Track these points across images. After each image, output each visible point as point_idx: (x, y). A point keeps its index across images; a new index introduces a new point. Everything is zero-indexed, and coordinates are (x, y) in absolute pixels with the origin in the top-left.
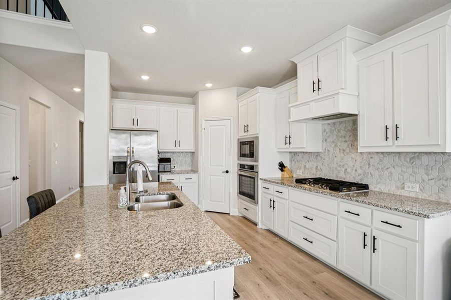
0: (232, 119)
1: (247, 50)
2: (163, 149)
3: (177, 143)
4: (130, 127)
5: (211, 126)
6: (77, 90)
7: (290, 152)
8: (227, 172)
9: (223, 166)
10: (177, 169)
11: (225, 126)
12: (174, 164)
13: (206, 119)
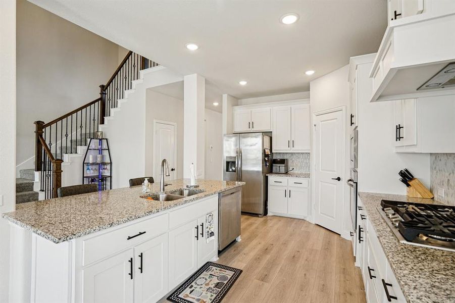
0: (344, 109)
1: (289, 20)
2: (277, 150)
3: (291, 143)
4: (246, 129)
5: (321, 121)
6: (216, 104)
7: (431, 154)
8: (339, 179)
9: (335, 171)
10: (296, 171)
11: (336, 119)
12: (293, 166)
13: (317, 114)
